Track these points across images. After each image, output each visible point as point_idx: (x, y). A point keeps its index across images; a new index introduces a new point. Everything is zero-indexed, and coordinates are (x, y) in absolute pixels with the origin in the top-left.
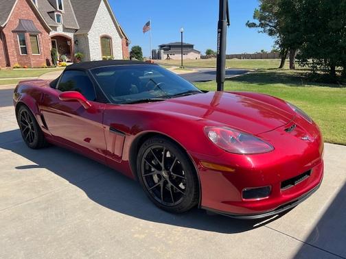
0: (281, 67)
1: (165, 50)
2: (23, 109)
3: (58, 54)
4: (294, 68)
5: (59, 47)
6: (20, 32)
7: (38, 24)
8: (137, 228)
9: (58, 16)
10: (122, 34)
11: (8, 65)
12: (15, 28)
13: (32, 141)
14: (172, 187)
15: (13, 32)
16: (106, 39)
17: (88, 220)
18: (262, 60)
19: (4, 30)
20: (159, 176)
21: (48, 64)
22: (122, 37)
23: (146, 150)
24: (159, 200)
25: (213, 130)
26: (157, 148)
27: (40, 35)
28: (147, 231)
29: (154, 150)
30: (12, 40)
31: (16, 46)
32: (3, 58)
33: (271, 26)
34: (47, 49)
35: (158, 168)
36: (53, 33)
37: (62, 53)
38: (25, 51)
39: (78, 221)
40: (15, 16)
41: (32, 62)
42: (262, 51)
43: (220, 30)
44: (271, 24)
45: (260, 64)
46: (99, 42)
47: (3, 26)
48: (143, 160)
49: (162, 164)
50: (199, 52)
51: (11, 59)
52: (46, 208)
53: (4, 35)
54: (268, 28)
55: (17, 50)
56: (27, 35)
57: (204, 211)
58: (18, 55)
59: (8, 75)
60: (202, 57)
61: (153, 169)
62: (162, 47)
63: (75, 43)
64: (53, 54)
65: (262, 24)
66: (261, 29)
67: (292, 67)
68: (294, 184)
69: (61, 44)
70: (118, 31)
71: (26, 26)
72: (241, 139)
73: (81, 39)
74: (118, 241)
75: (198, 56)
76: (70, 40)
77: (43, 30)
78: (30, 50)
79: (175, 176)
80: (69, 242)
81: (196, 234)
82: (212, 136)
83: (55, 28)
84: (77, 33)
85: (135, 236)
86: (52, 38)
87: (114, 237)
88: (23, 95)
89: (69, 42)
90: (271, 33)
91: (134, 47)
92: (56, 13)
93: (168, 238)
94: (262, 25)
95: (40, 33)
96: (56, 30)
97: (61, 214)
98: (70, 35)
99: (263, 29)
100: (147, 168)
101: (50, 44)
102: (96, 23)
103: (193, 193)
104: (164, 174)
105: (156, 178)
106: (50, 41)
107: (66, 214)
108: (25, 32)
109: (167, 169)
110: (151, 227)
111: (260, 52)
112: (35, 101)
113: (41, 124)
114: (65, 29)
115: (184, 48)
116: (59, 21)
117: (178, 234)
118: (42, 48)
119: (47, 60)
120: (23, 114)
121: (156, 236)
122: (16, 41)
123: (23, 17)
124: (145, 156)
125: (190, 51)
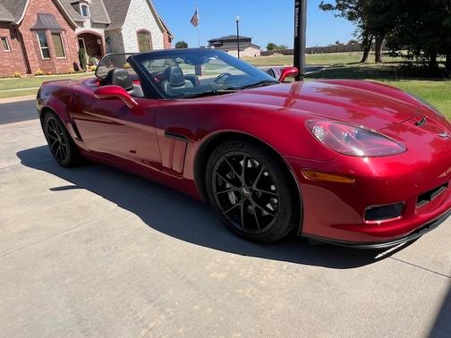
0: (364, 60)
1: (216, 46)
2: (50, 117)
3: (87, 56)
4: (380, 62)
5: (88, 46)
6: (39, 30)
7: (60, 18)
8: (213, 264)
9: (84, 7)
10: (163, 28)
11: (29, 72)
12: (33, 25)
13: (64, 158)
14: (256, 208)
15: (31, 30)
16: (143, 35)
17: (145, 255)
18: (338, 54)
19: (20, 28)
20: (237, 194)
21: (76, 69)
22: (163, 31)
23: (217, 161)
24: (238, 227)
25: (319, 125)
26: (233, 156)
27: (63, 32)
28: (228, 268)
29: (230, 159)
30: (31, 40)
31: (36, 47)
32: (22, 64)
33: (351, 8)
34: (73, 50)
35: (236, 183)
36: (79, 30)
37: (92, 55)
38: (47, 53)
39: (132, 257)
40: (32, 9)
41: (57, 68)
42: (337, 43)
43: (298, 3)
44: (351, 5)
45: (335, 59)
46: (135, 38)
47: (18, 23)
48: (215, 173)
49: (242, 178)
50: (258, 48)
51: (32, 65)
52: (88, 241)
53: (21, 35)
54: (348, 10)
55: (38, 52)
56: (48, 33)
57: (306, 239)
58: (40, 59)
59: (29, 83)
60: (263, 54)
61: (228, 186)
62: (212, 42)
63: (106, 41)
64: (81, 57)
65: (340, 5)
66: (338, 12)
67: (377, 60)
68: (429, 199)
69: (90, 43)
70: (159, 24)
71: (46, 22)
72: (358, 136)
73: (114, 35)
74: (189, 281)
75: (258, 52)
76: (100, 38)
77: (67, 27)
78: (53, 52)
79: (260, 192)
80: (124, 285)
81: (297, 271)
82: (319, 133)
83: (81, 24)
84: (108, 29)
85: (212, 275)
86: (78, 36)
87: (184, 277)
88: (48, 98)
89: (99, 41)
90: (351, 17)
91: (179, 43)
92: (81, 4)
93: (259, 276)
94: (340, 7)
95: (64, 30)
96: (82, 26)
97: (109, 247)
98: (100, 32)
99: (341, 12)
100: (220, 184)
101: (77, 44)
102: (130, 15)
103: (289, 215)
104: (245, 191)
105: (232, 198)
106: (77, 40)
107: (115, 248)
108: (46, 29)
109: (249, 184)
110: (232, 262)
111: (334, 44)
112: (64, 105)
113: (74, 135)
114: (94, 25)
115: (241, 42)
116: (85, 14)
117: (272, 271)
118: (67, 49)
119: (75, 65)
120: (50, 124)
121: (241, 274)
122: (35, 42)
123: (42, 10)
124: (216, 167)
125: (248, 46)
